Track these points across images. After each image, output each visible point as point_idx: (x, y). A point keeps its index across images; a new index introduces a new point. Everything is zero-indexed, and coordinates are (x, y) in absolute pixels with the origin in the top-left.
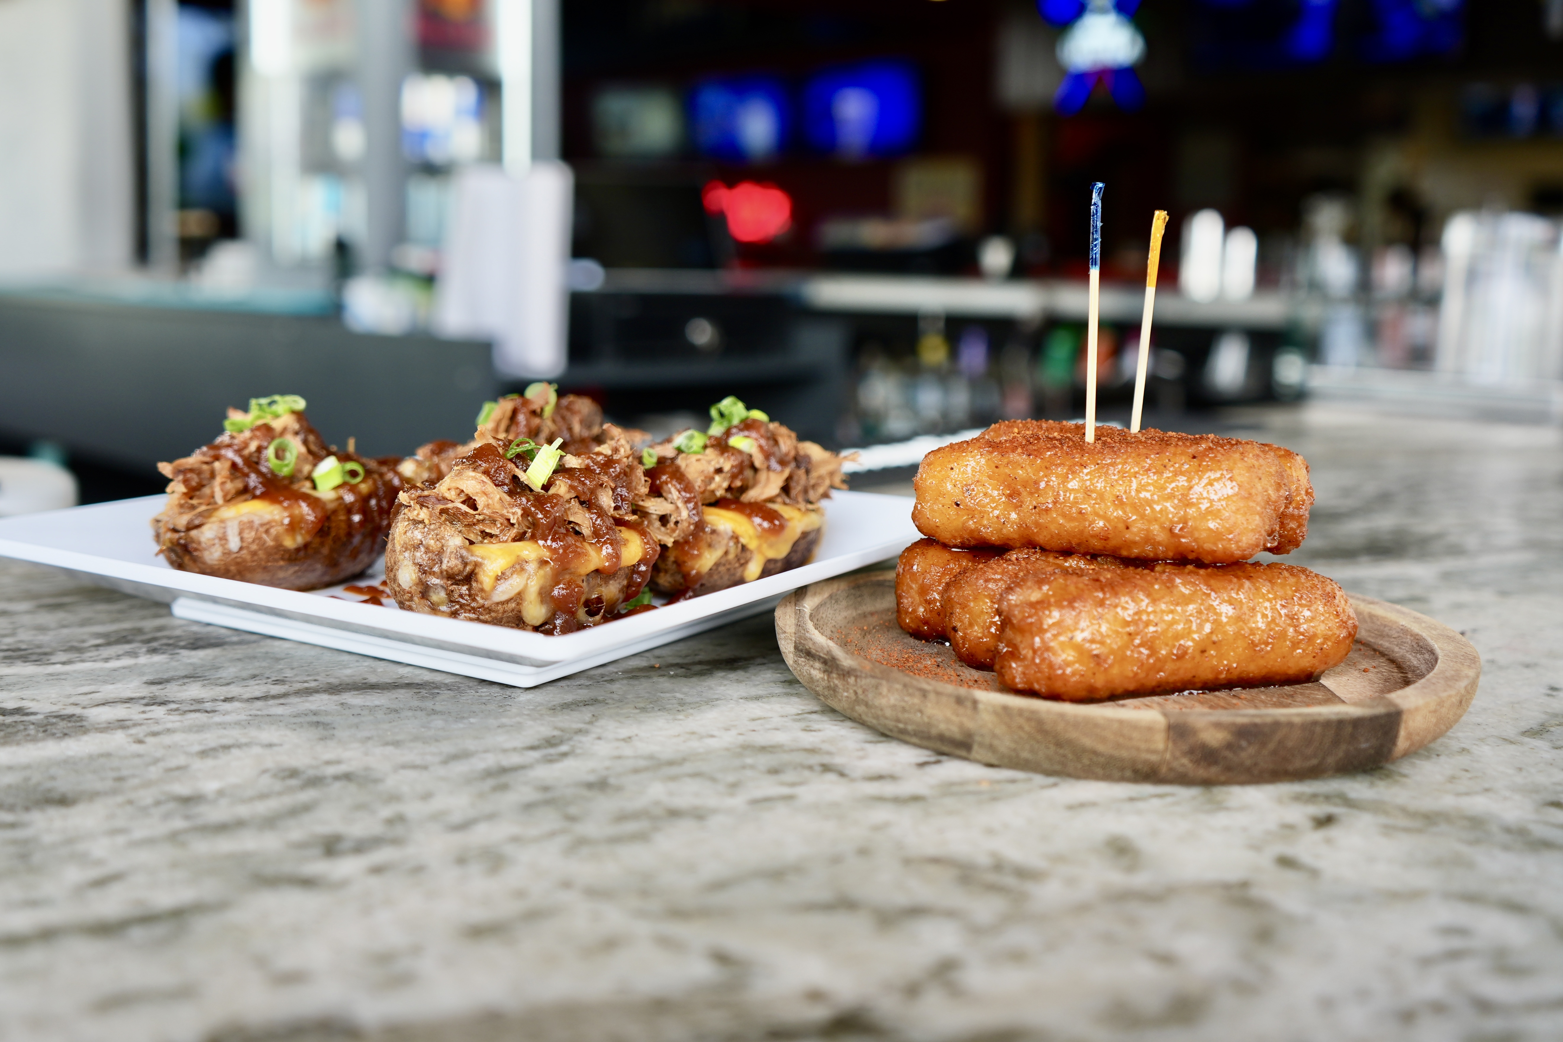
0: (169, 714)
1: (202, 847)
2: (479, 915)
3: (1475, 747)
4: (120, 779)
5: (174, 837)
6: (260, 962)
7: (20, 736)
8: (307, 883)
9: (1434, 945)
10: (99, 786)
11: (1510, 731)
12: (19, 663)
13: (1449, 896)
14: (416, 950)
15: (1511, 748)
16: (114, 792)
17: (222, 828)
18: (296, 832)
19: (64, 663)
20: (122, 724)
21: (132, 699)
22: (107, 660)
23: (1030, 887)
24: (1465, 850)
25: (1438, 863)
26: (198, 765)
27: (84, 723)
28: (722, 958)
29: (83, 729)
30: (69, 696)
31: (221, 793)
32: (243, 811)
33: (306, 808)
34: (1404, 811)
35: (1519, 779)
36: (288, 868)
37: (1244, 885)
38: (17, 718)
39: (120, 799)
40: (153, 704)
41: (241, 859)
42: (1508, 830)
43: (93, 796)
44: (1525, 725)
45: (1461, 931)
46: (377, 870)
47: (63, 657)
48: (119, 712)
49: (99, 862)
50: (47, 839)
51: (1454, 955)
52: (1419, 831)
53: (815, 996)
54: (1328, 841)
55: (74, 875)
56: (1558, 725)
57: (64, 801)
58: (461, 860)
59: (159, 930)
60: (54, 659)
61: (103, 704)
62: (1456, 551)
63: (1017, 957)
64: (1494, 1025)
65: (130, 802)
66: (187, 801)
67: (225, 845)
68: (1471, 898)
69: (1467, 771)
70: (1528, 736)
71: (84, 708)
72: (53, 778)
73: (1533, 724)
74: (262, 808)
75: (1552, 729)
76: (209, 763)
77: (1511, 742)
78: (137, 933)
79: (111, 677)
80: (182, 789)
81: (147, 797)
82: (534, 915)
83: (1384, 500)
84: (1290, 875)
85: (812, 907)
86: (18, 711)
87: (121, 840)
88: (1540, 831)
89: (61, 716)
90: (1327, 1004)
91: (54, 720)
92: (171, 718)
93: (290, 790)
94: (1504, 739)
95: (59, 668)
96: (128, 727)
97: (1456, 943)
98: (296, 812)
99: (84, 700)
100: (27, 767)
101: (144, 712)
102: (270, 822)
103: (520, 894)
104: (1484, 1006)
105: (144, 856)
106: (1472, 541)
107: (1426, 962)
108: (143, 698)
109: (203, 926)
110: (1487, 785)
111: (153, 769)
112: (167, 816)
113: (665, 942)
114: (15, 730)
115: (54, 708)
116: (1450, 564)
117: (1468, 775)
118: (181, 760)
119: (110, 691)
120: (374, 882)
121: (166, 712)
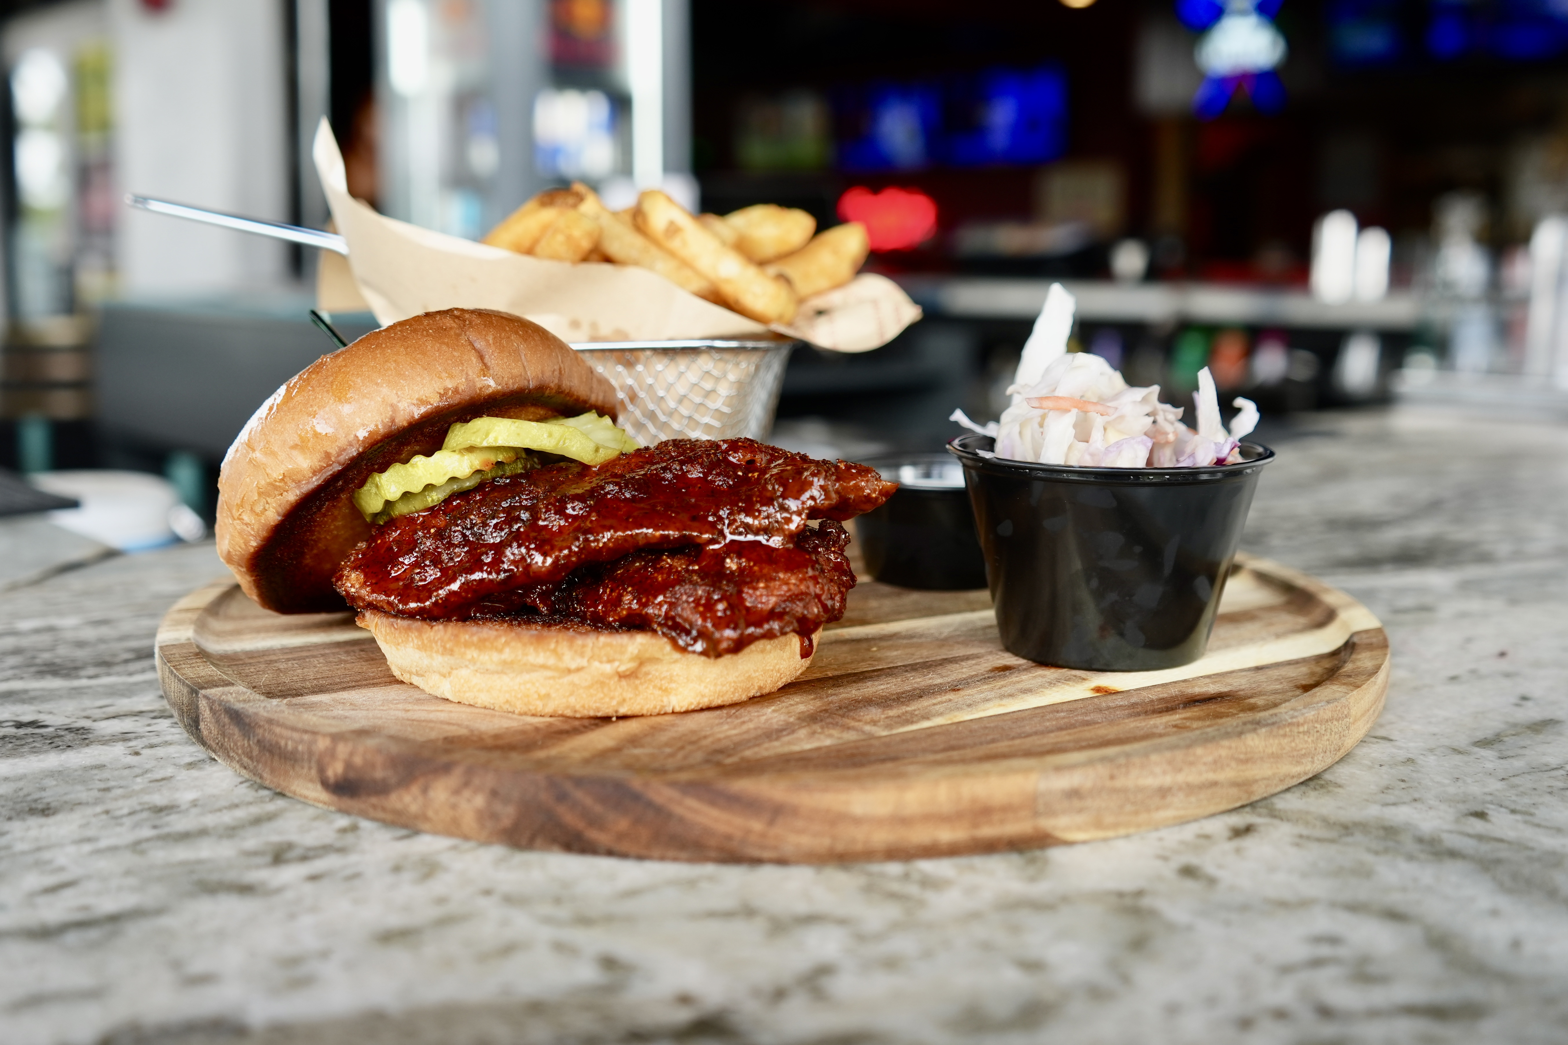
0: (173, 727)
1: (160, 855)
2: (395, 921)
3: (1422, 757)
4: (107, 790)
5: (136, 847)
6: (176, 965)
7: (26, 749)
8: (245, 889)
9: (1301, 952)
10: (84, 796)
11: (1462, 741)
12: (49, 677)
13: (1333, 905)
14: (324, 955)
15: (1457, 759)
16: (97, 802)
17: (185, 837)
18: (252, 841)
19: (90, 677)
20: (125, 737)
21: (141, 712)
22: (131, 674)
23: (930, 896)
24: (1369, 858)
25: (1338, 872)
26: (184, 774)
27: (90, 736)
28: (609, 963)
29: (87, 741)
30: (84, 710)
31: (194, 804)
32: (210, 820)
33: (271, 817)
34: (1326, 822)
35: (1452, 790)
36: (232, 876)
37: (1139, 893)
38: (30, 730)
39: (99, 809)
40: (160, 717)
41: (190, 866)
42: (1420, 840)
43: (75, 805)
44: (1480, 735)
45: (1333, 940)
46: (314, 878)
47: (91, 671)
48: (127, 725)
49: (62, 869)
50: (20, 847)
51: (1317, 963)
52: (1332, 841)
53: (685, 1000)
54: (1238, 851)
55: (33, 881)
56: (1514, 735)
57: (46, 811)
58: (397, 869)
59: (93, 934)
60: (83, 673)
61: (114, 717)
62: (1485, 558)
63: (891, 964)
64: (1329, 1030)
65: (107, 812)
66: (159, 810)
67: (182, 853)
68: (1355, 908)
69: (1403, 781)
70: (1478, 746)
71: (94, 721)
72: (43, 789)
73: (1489, 734)
74: (227, 818)
75: (1505, 739)
76: (194, 773)
77: (1460, 752)
78: (72, 938)
79: (129, 691)
80: (158, 799)
81: (124, 806)
82: (445, 922)
83: (1433, 507)
84: (1189, 884)
85: (712, 914)
86: (33, 724)
87: (87, 848)
88: (1452, 841)
89: (70, 729)
90: (1173, 1010)
91: (63, 733)
92: (173, 730)
93: (261, 800)
94: (1453, 749)
95: (84, 682)
96: (129, 740)
97: (1325, 951)
98: (257, 821)
99: (97, 713)
100: (21, 778)
101: (149, 725)
102: (231, 831)
103: (441, 901)
104: (1325, 1012)
105: (103, 864)
106: (1503, 549)
107: (1286, 970)
108: (152, 711)
109: (134, 930)
110: (1416, 795)
111: (139, 780)
112: (137, 825)
113: (560, 947)
114: (23, 742)
115: (67, 721)
116: (1473, 572)
117: (1403, 785)
118: (169, 771)
119: (125, 704)
120: (309, 888)
121: (170, 725)
